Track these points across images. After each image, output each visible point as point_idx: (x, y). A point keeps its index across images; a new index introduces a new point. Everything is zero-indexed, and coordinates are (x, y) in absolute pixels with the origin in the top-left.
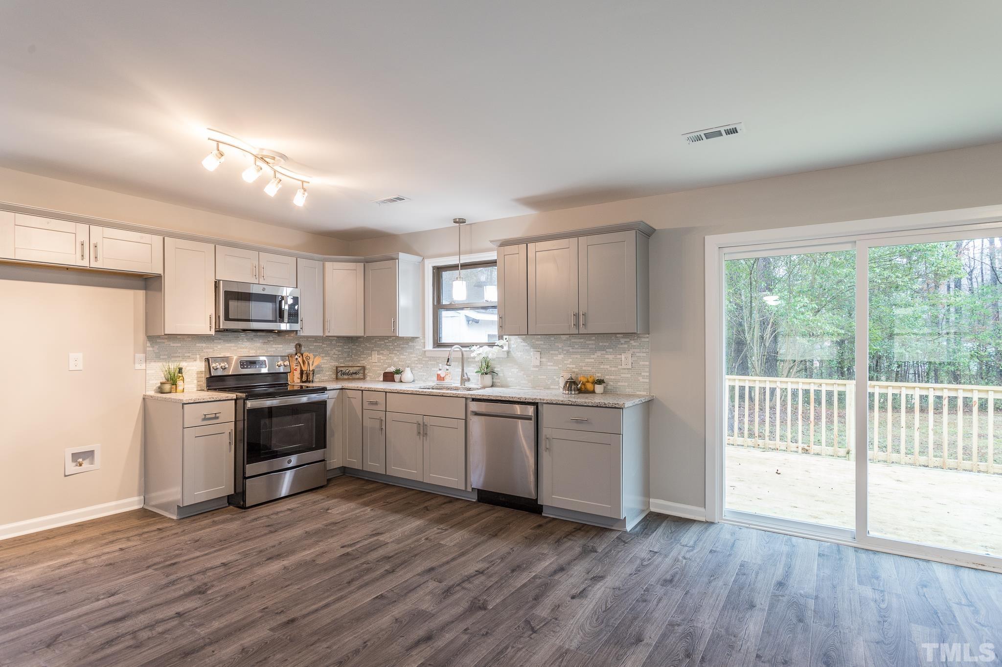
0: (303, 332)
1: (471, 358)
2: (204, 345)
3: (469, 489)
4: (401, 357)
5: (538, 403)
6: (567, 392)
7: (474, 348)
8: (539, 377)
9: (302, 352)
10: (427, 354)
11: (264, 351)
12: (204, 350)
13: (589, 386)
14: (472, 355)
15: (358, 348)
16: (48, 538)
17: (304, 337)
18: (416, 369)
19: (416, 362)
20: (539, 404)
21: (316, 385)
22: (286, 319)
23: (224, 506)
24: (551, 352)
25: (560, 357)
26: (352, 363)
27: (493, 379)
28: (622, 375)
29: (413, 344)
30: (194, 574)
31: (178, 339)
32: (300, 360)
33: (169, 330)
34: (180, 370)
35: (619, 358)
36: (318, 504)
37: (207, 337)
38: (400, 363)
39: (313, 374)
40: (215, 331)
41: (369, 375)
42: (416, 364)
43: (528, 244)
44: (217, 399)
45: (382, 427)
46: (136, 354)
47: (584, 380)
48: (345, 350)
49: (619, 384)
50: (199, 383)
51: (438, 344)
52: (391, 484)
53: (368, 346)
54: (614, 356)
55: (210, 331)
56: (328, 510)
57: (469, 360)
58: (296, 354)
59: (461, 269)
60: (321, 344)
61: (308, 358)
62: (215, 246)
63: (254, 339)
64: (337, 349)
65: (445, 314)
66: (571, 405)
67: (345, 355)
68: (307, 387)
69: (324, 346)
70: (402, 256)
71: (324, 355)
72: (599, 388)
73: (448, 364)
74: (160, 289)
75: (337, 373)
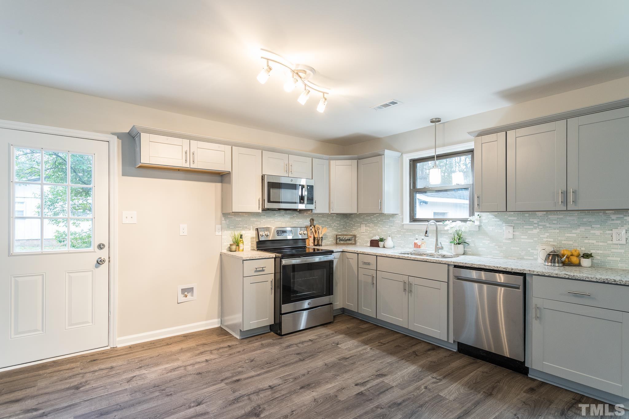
0: (316, 211)
1: (445, 231)
2: (255, 219)
3: (452, 341)
4: (384, 229)
5: (525, 274)
6: (550, 264)
7: (447, 222)
8: (512, 248)
9: (314, 224)
10: (405, 227)
11: (290, 224)
12: (255, 223)
13: (574, 260)
14: (446, 228)
15: (350, 222)
16: (168, 344)
17: (316, 214)
18: (395, 238)
19: (396, 233)
20: (527, 274)
21: (324, 248)
22: (306, 202)
23: (268, 331)
24: (525, 227)
25: (536, 231)
26: (346, 232)
27: (464, 248)
28: (613, 250)
29: (393, 219)
30: (251, 394)
31: (240, 215)
32: (313, 230)
33: (234, 210)
34: (241, 236)
35: (609, 234)
36: (330, 338)
37: (257, 214)
38: (383, 233)
39: (322, 240)
40: (262, 210)
41: (359, 241)
42: (396, 234)
43: (508, 132)
44: (264, 258)
45: (374, 282)
46: (216, 226)
47: (567, 253)
48: (342, 223)
49: (609, 258)
50: (252, 245)
51: (413, 219)
52: (379, 325)
53: (358, 220)
54: (602, 231)
55: (259, 210)
56: (338, 344)
57: (442, 232)
58: (311, 226)
59: (436, 160)
60: (326, 219)
61: (318, 229)
62: (262, 151)
63: (285, 216)
64: (336, 222)
66: (568, 279)
67: (342, 227)
68: (318, 250)
69: (328, 220)
70: (387, 152)
71: (328, 227)
72: (586, 262)
73: (426, 235)
74: (230, 182)
75: (337, 239)
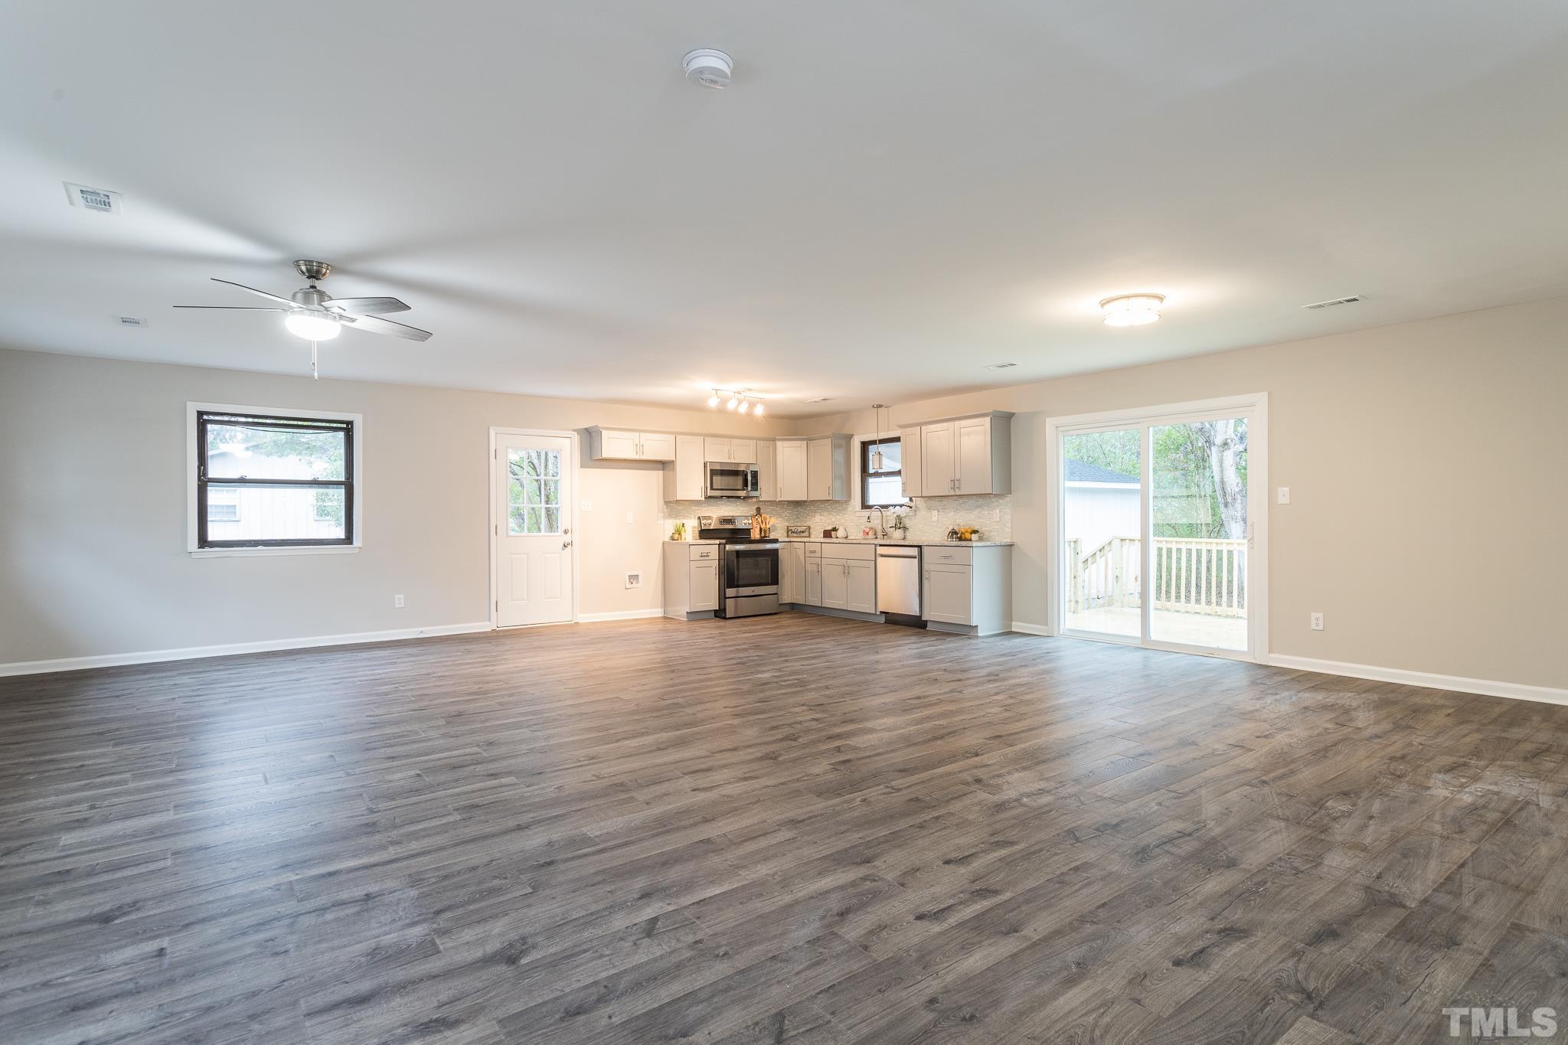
0: (762, 498)
2: (697, 508)
3: (878, 613)
4: (838, 517)
5: (922, 546)
6: (948, 538)
9: (761, 513)
10: (857, 514)
12: (698, 511)
13: (968, 536)
14: (889, 514)
15: (804, 511)
17: (762, 501)
18: (847, 527)
19: (848, 521)
21: (772, 537)
22: (750, 487)
23: (712, 615)
25: (945, 513)
26: (800, 522)
28: (992, 526)
31: (683, 503)
32: (759, 520)
33: (677, 498)
34: (683, 526)
35: (991, 513)
37: (699, 502)
38: (835, 522)
39: (770, 529)
40: (705, 498)
41: (813, 532)
43: (922, 427)
44: (707, 544)
45: (819, 570)
46: (658, 514)
47: (963, 530)
48: (793, 512)
49: (992, 533)
50: (695, 533)
51: (864, 505)
53: (811, 508)
54: (987, 511)
55: (702, 497)
57: (887, 518)
58: (757, 515)
59: (879, 444)
60: (775, 507)
61: (765, 519)
62: (704, 438)
63: (729, 503)
64: (788, 511)
65: (871, 480)
66: (949, 547)
67: (794, 516)
68: (765, 539)
69: (777, 508)
71: (777, 516)
72: (974, 537)
74: (674, 469)
75: (788, 531)
